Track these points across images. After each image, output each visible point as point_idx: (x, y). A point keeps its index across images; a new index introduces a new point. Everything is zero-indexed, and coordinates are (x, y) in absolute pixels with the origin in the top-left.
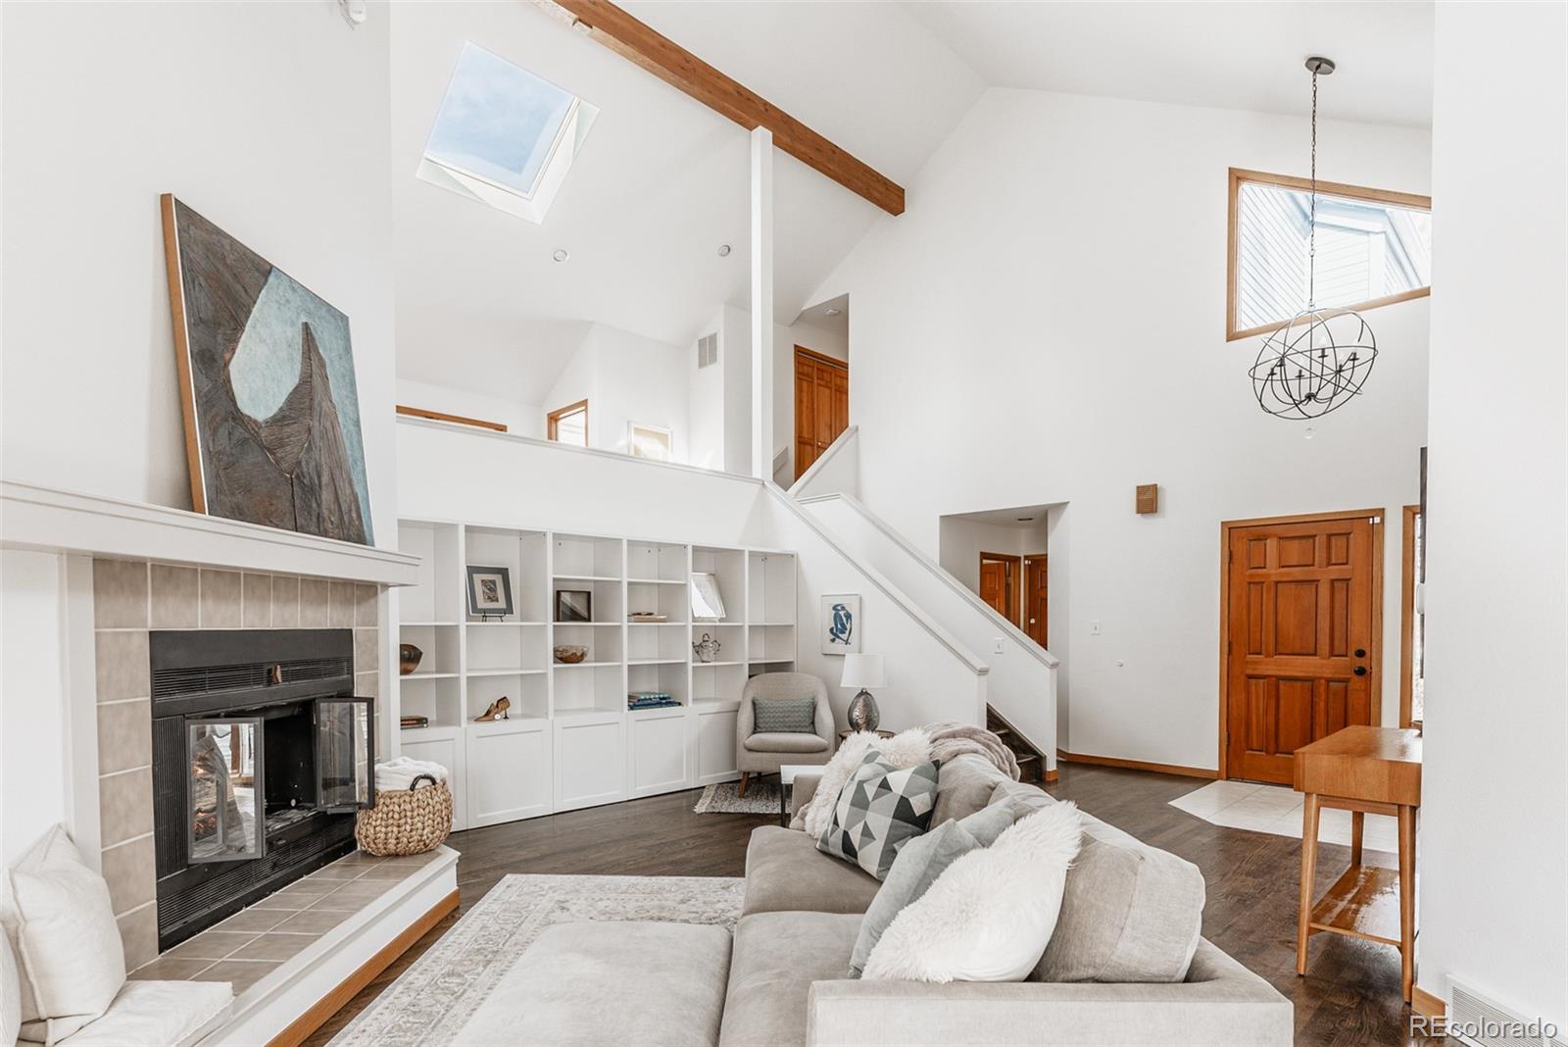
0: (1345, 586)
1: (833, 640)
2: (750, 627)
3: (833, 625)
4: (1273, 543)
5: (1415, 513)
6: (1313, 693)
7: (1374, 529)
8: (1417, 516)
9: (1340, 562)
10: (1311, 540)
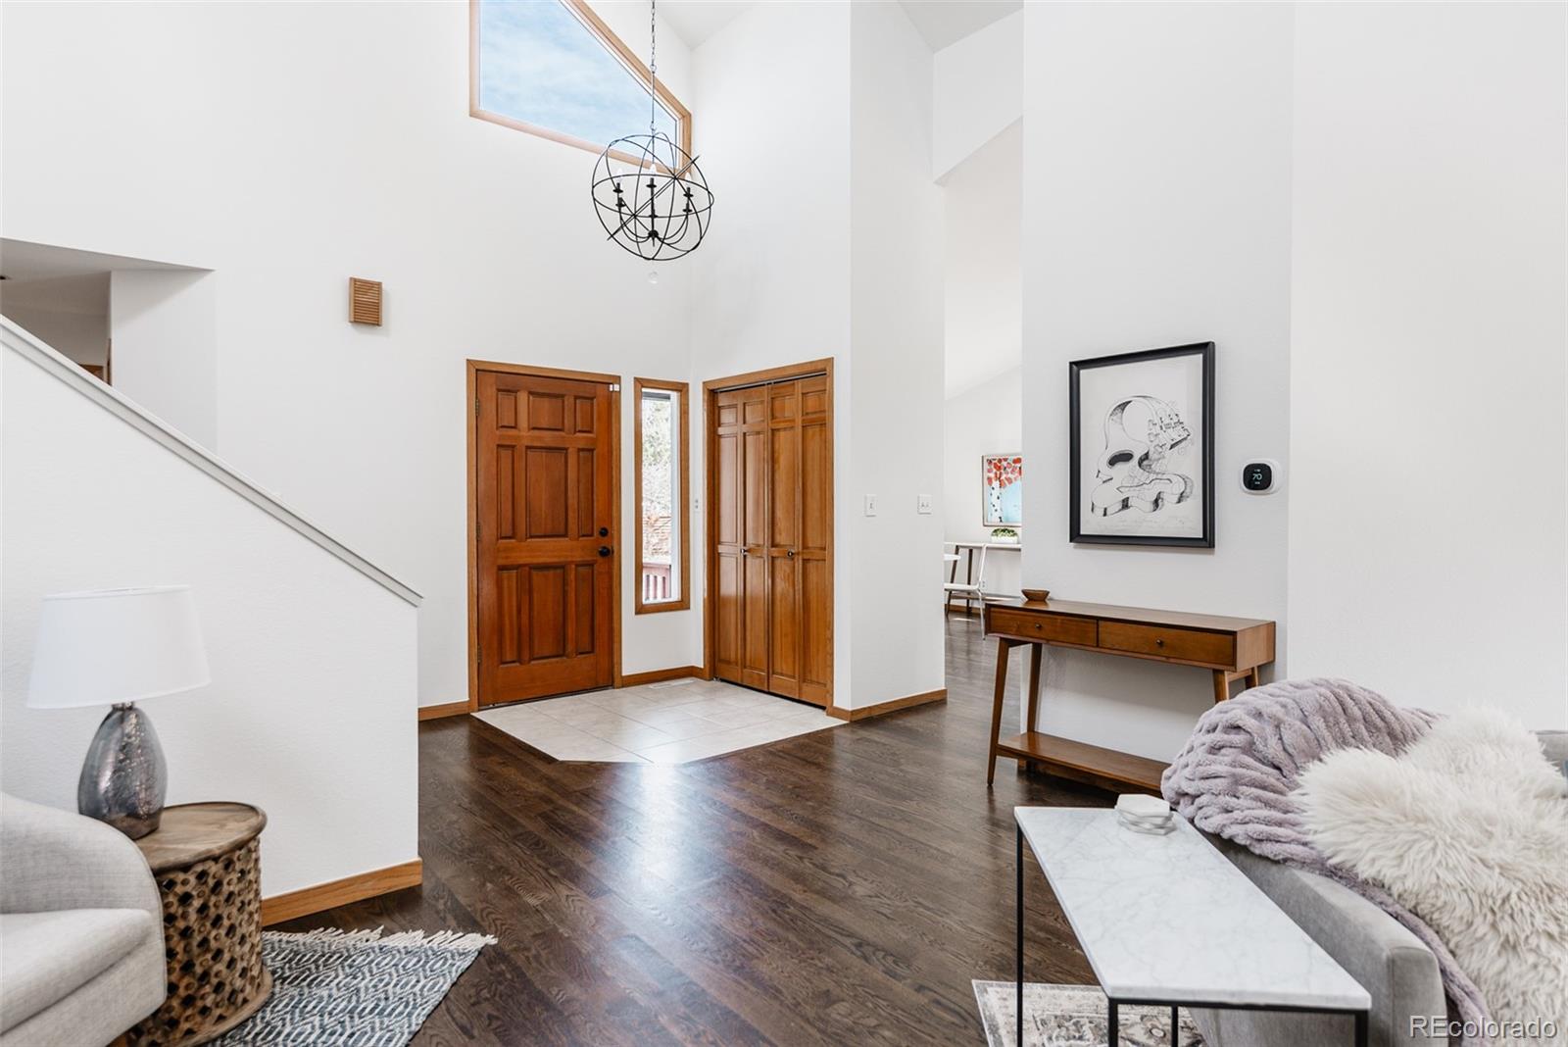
0: (589, 456)
4: (523, 397)
5: (643, 387)
6: (565, 583)
7: (614, 397)
8: (644, 390)
9: (585, 429)
10: (560, 400)
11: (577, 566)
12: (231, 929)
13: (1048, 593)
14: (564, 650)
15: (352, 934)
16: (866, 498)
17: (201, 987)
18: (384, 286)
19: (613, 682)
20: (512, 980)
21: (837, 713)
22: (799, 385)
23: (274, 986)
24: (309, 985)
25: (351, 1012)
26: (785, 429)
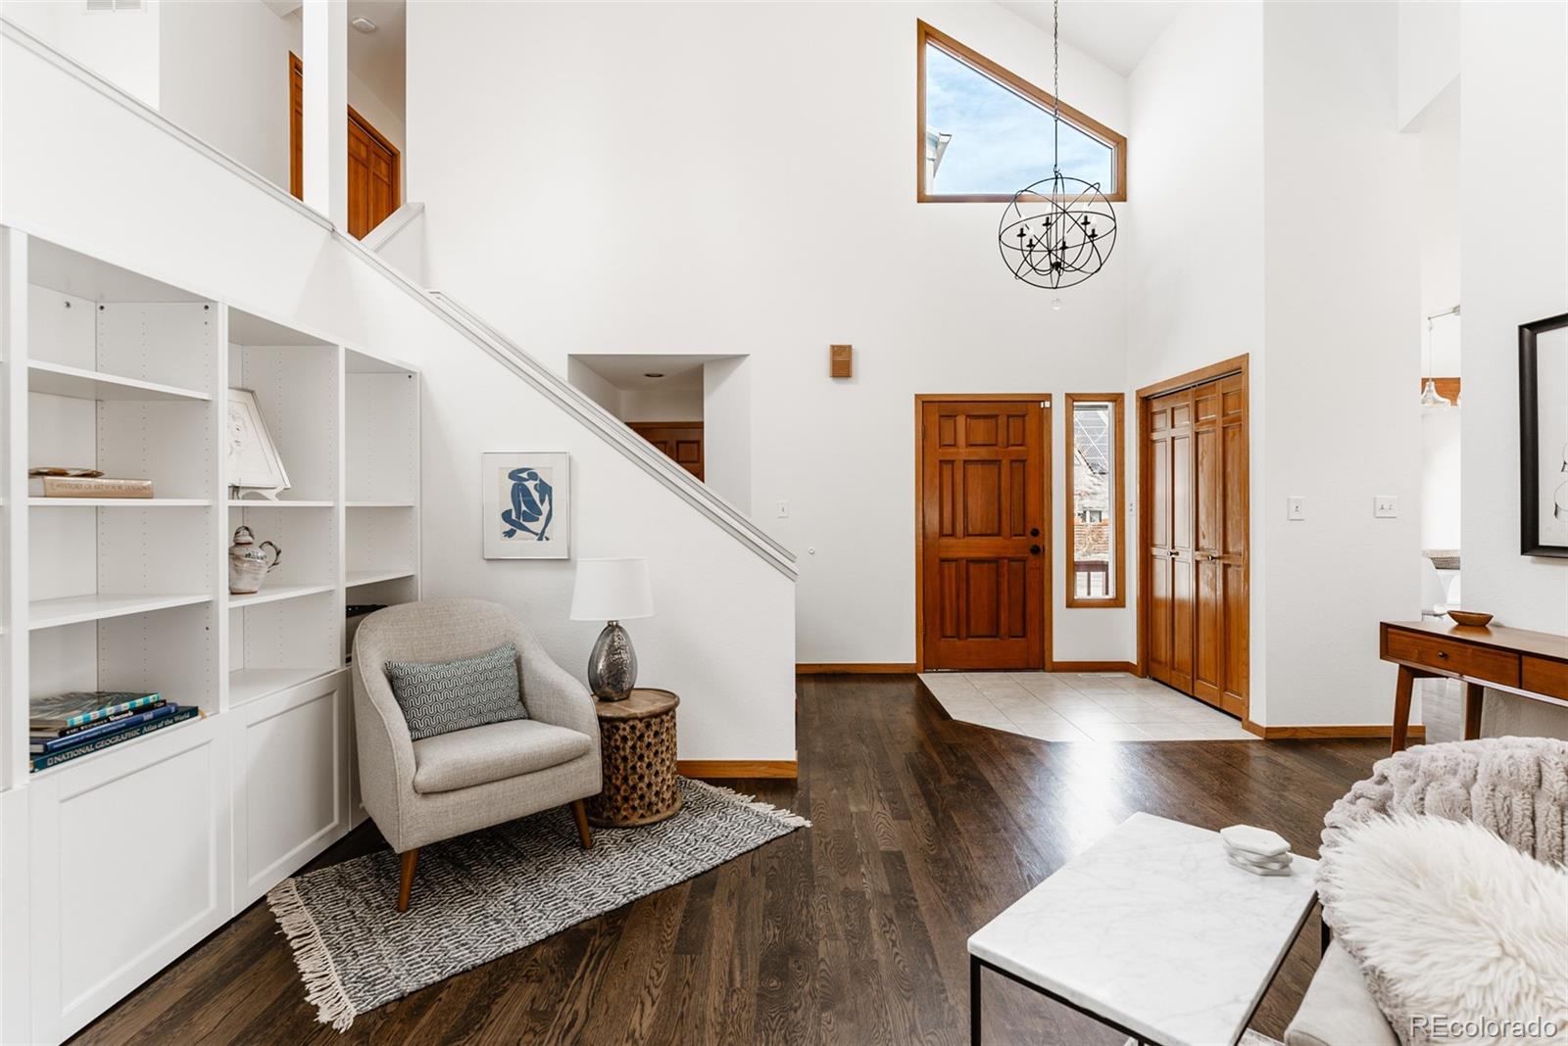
0: (1022, 466)
1: (510, 534)
2: (348, 509)
3: (511, 506)
4: (961, 420)
5: (1074, 401)
6: (998, 574)
7: (1045, 413)
8: (1075, 404)
9: (1017, 443)
10: (994, 420)
11: (1011, 560)
12: (649, 765)
13: (1491, 617)
14: (997, 632)
15: (738, 795)
16: (1289, 500)
17: (632, 793)
18: (853, 347)
19: (1044, 665)
20: (801, 853)
21: (1251, 727)
22: (1219, 384)
23: (681, 810)
24: (696, 816)
25: (705, 837)
26: (1208, 432)
